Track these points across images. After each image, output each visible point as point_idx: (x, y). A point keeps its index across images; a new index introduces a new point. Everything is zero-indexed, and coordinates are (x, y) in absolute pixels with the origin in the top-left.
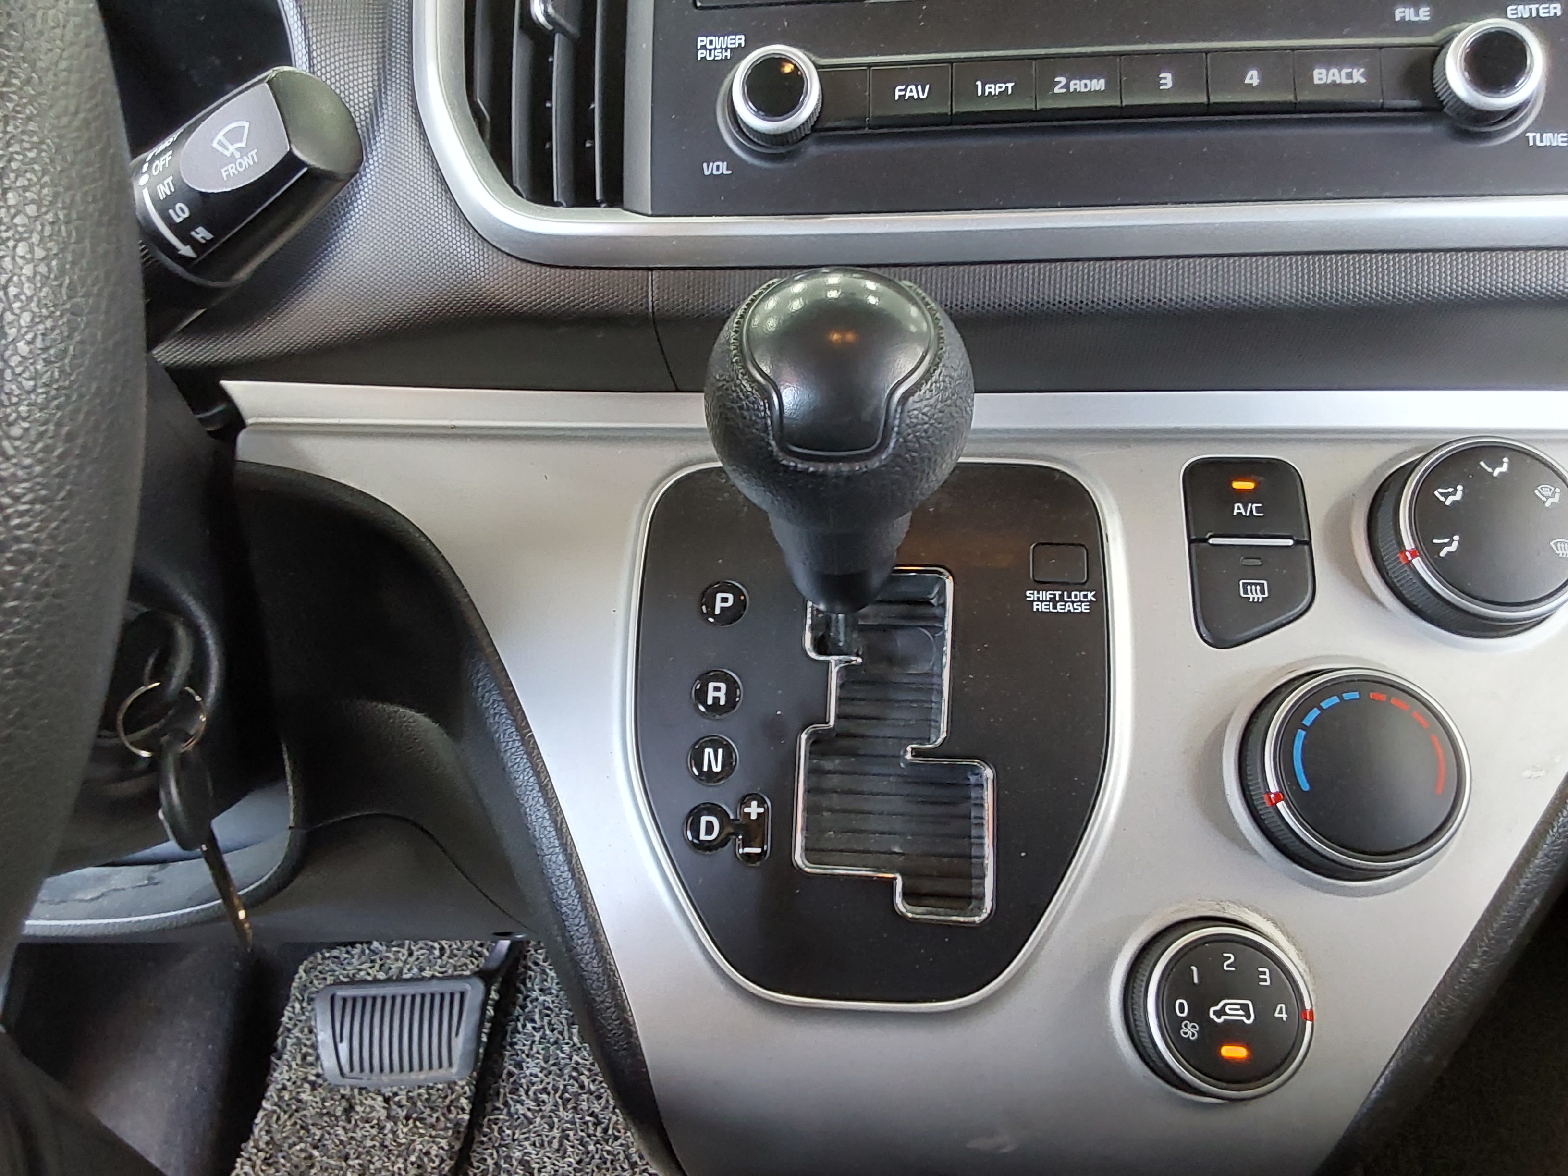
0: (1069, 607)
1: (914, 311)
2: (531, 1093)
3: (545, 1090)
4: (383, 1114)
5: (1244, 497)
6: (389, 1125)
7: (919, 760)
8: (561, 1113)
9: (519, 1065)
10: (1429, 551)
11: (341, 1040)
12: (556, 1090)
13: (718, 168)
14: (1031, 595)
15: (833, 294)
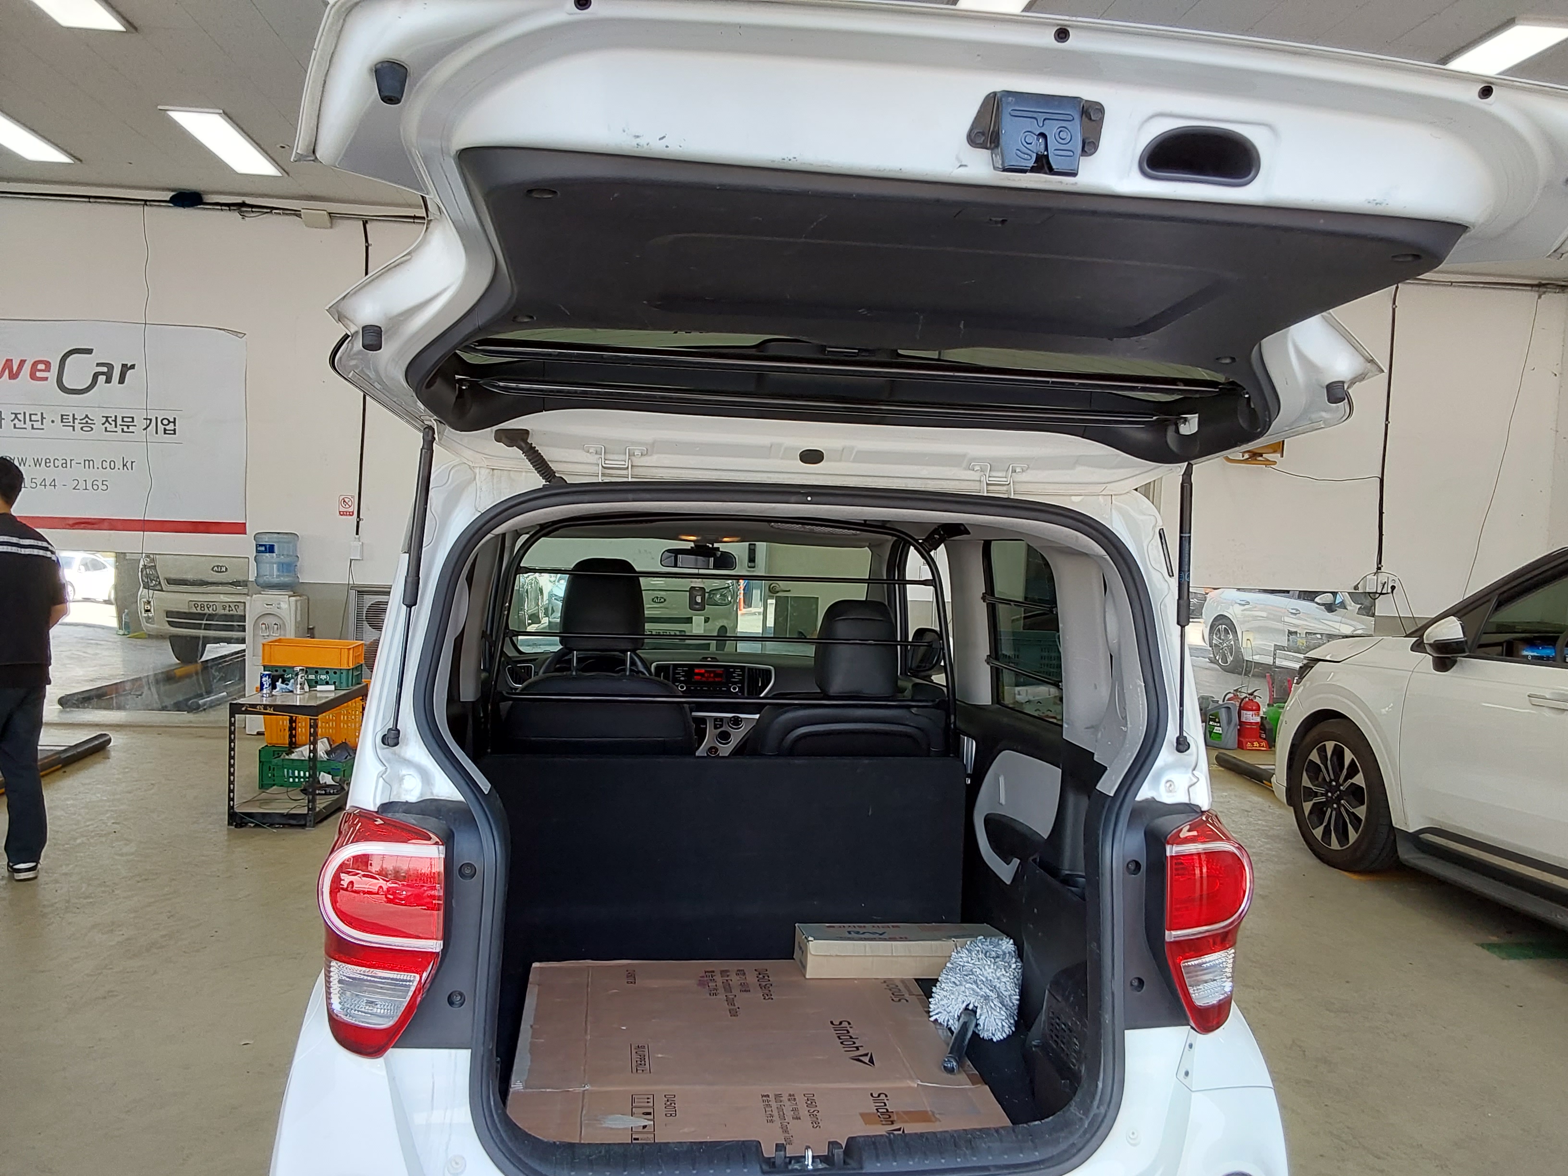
0: (703, 728)
5: (718, 720)
10: (730, 724)
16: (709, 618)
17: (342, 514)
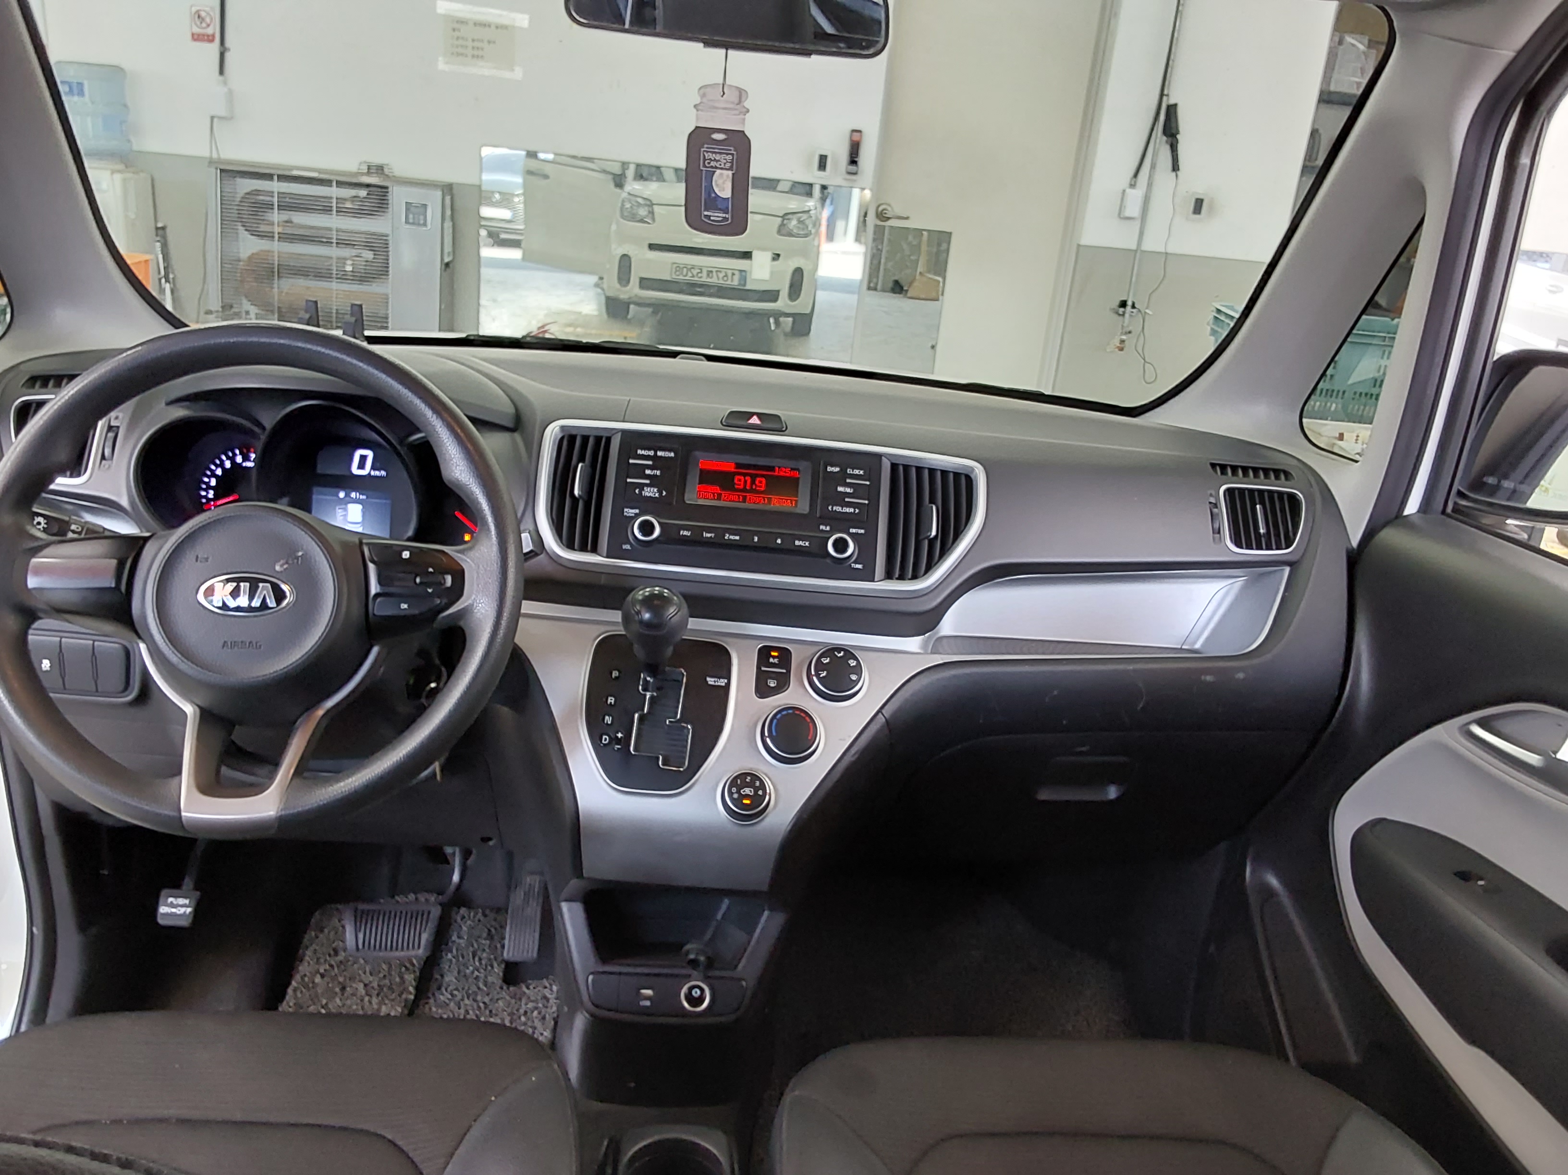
0: (719, 684)
1: (675, 598)
2: (449, 990)
3: (457, 989)
4: (363, 992)
5: (774, 657)
6: (367, 999)
7: (671, 724)
8: (467, 1001)
9: (442, 976)
10: (818, 675)
11: (360, 931)
12: (463, 989)
13: (628, 547)
14: (708, 679)
15: (656, 592)
16: (778, 255)
17: (196, 37)
